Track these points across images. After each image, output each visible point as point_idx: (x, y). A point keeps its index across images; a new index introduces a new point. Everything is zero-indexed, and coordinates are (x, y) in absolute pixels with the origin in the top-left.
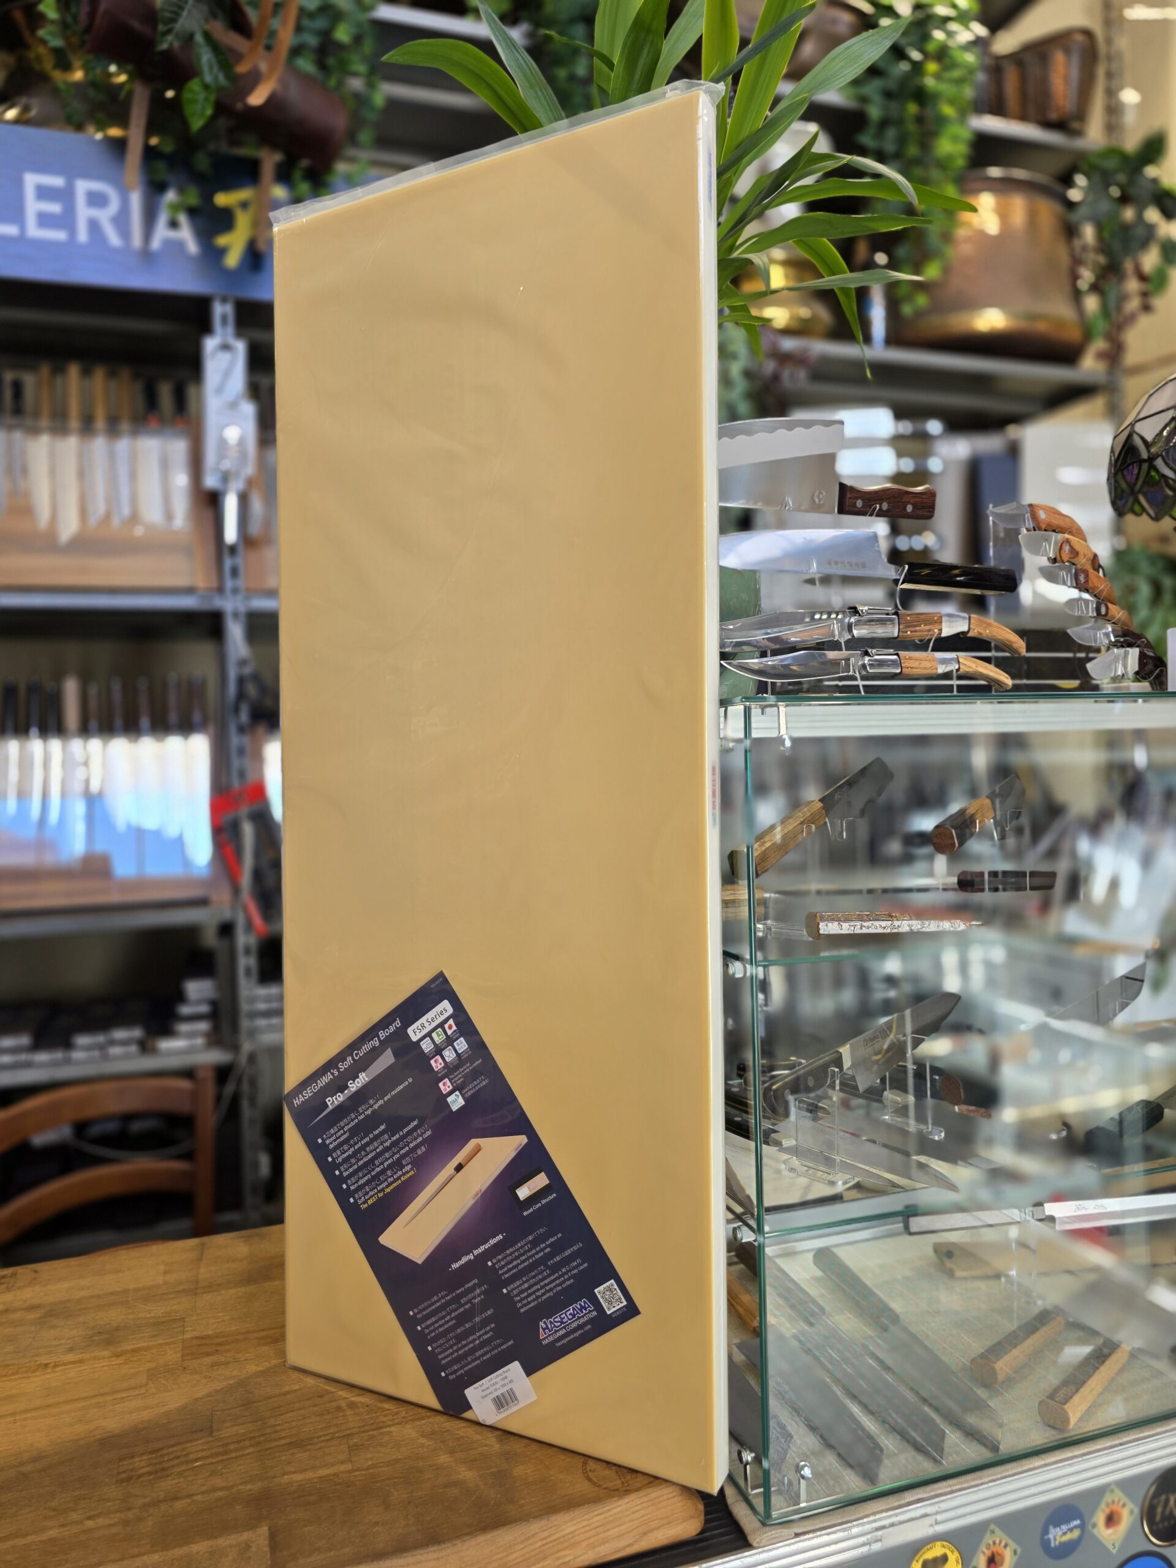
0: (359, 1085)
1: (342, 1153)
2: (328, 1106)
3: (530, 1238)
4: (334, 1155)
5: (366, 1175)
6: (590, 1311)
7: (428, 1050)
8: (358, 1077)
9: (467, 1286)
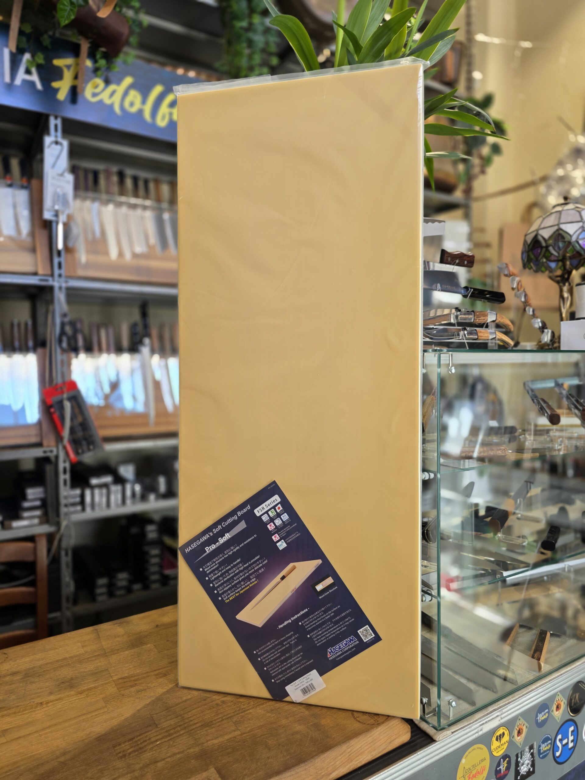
0: (225, 540)
1: (214, 575)
2: (206, 552)
3: (323, 609)
4: (210, 576)
5: (229, 585)
6: (355, 641)
7: (266, 520)
8: (225, 536)
9: (287, 636)
